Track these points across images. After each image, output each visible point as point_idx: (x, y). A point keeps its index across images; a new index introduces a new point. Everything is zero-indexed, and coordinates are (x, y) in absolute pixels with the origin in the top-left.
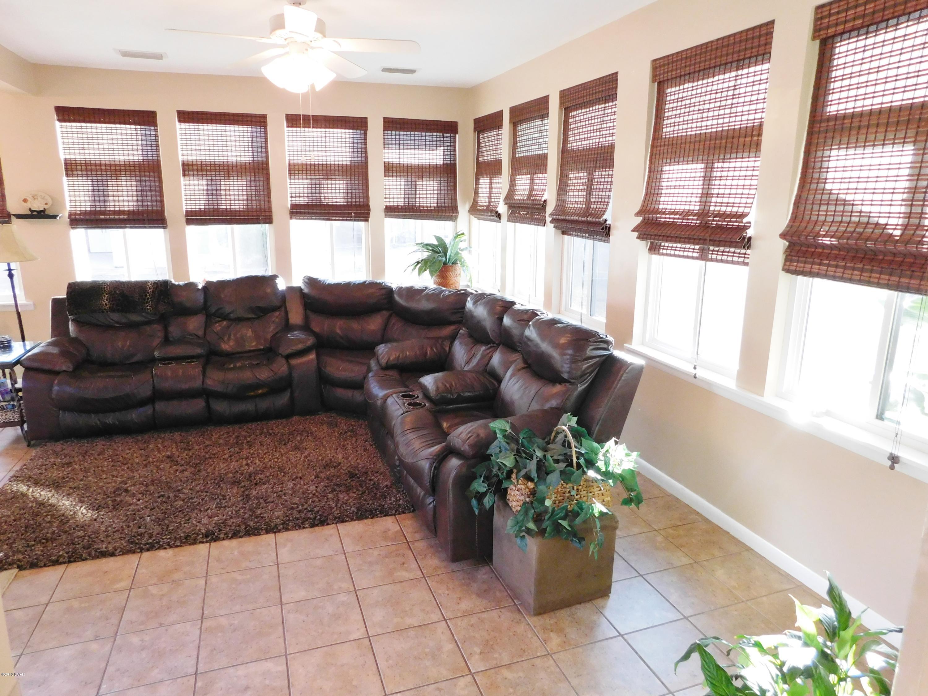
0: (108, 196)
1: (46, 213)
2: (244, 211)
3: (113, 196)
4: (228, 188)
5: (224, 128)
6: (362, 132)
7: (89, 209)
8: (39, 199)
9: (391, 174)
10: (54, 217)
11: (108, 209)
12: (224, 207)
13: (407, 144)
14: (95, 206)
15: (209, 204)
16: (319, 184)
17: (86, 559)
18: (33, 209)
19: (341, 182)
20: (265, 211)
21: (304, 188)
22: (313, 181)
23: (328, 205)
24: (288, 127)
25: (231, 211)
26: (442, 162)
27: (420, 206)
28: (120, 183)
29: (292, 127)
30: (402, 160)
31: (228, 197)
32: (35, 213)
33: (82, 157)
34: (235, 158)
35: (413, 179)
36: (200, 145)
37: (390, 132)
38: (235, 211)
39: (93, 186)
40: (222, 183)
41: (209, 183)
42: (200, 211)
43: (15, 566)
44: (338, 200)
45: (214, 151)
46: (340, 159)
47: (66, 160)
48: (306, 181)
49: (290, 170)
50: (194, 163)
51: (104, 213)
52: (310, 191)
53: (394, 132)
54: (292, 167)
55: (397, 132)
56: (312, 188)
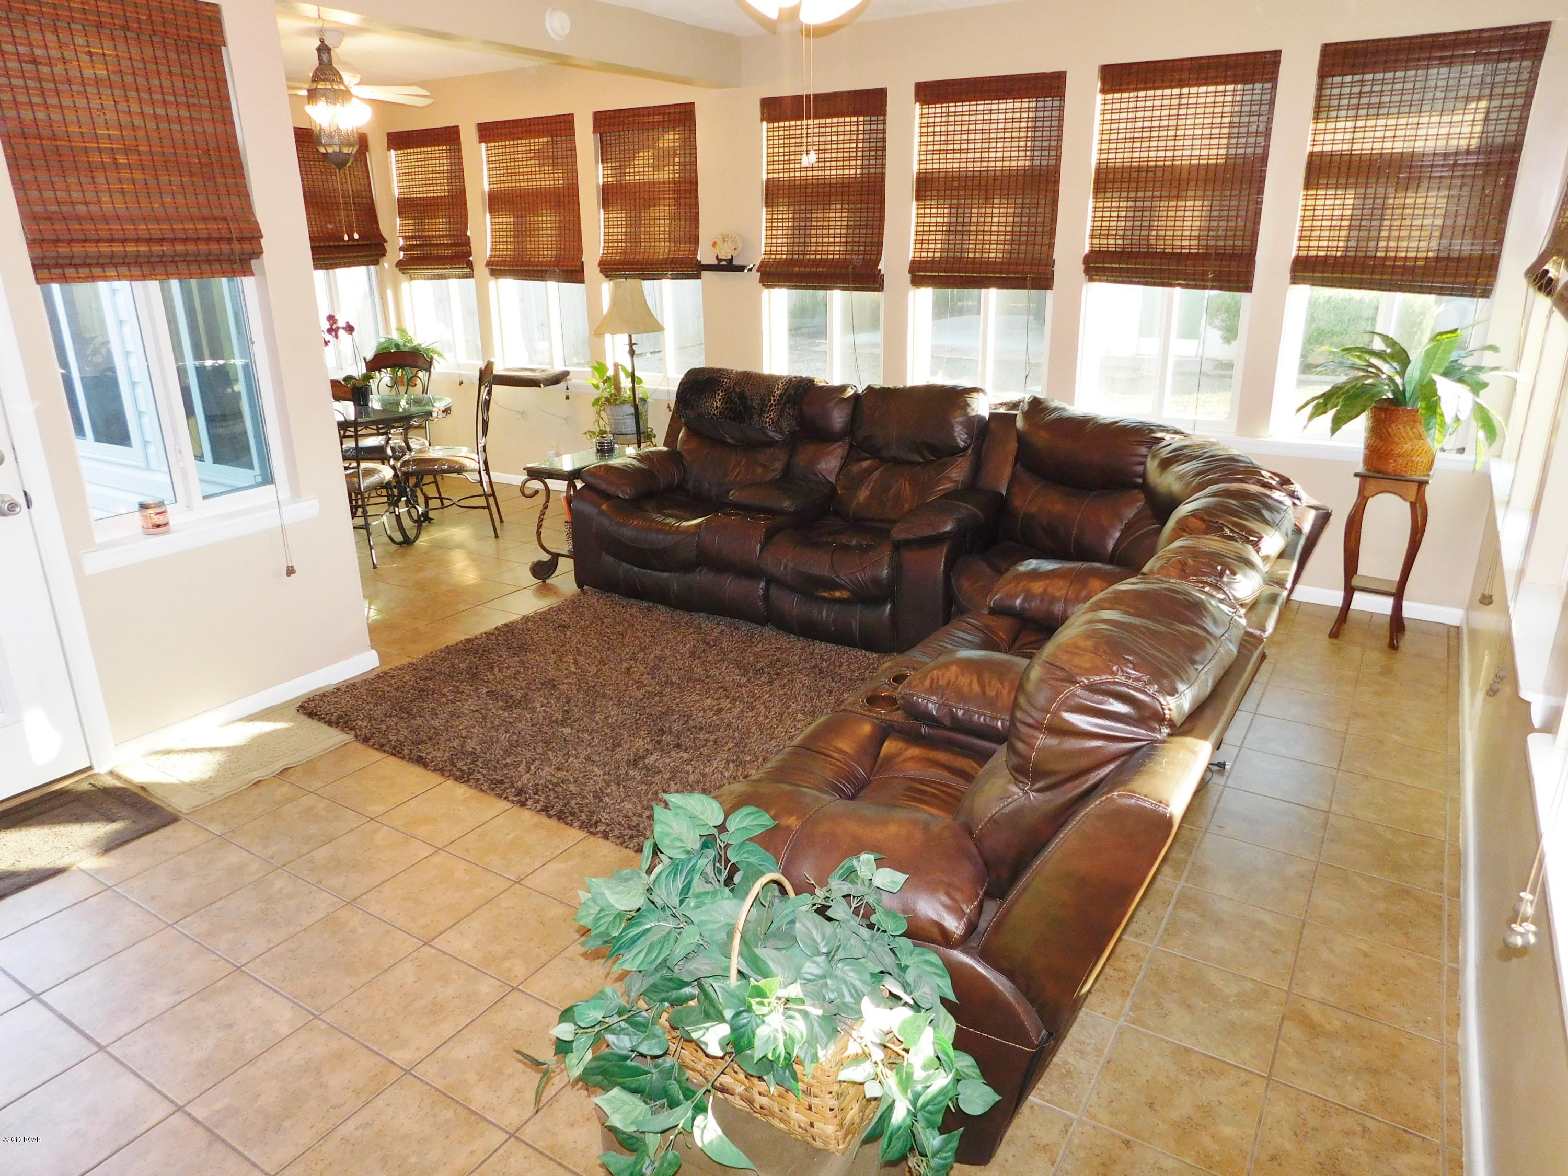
0: (810, 236)
1: (735, 262)
2: (1002, 263)
3: (817, 236)
4: (982, 219)
5: (989, 107)
6: (1268, 85)
7: (784, 257)
8: (729, 242)
9: (1323, 181)
10: (741, 269)
11: (808, 257)
12: (971, 255)
13: (1379, 106)
14: (793, 252)
15: (948, 250)
16: (1151, 209)
17: (403, 758)
18: (720, 257)
19: (1199, 203)
20: (1039, 265)
21: (1118, 218)
22: (1139, 204)
23: (1163, 254)
24: (1103, 91)
25: (981, 263)
26: (1474, 143)
27: (1385, 258)
28: (827, 215)
29: (1114, 91)
30: (1356, 146)
31: (980, 237)
32: (724, 263)
33: (786, 175)
34: (999, 164)
35: (1381, 191)
36: (947, 142)
37: (1337, 79)
38: (988, 263)
39: (794, 220)
40: (975, 210)
41: (954, 211)
42: (933, 261)
43: (353, 733)
44: (1186, 243)
45: (967, 151)
46: (1204, 152)
47: (768, 180)
48: (1124, 204)
49: (1097, 181)
50: (936, 175)
51: (800, 263)
52: (1129, 224)
53: (1348, 78)
54: (1103, 176)
55: (1357, 78)
56: (1134, 219)
